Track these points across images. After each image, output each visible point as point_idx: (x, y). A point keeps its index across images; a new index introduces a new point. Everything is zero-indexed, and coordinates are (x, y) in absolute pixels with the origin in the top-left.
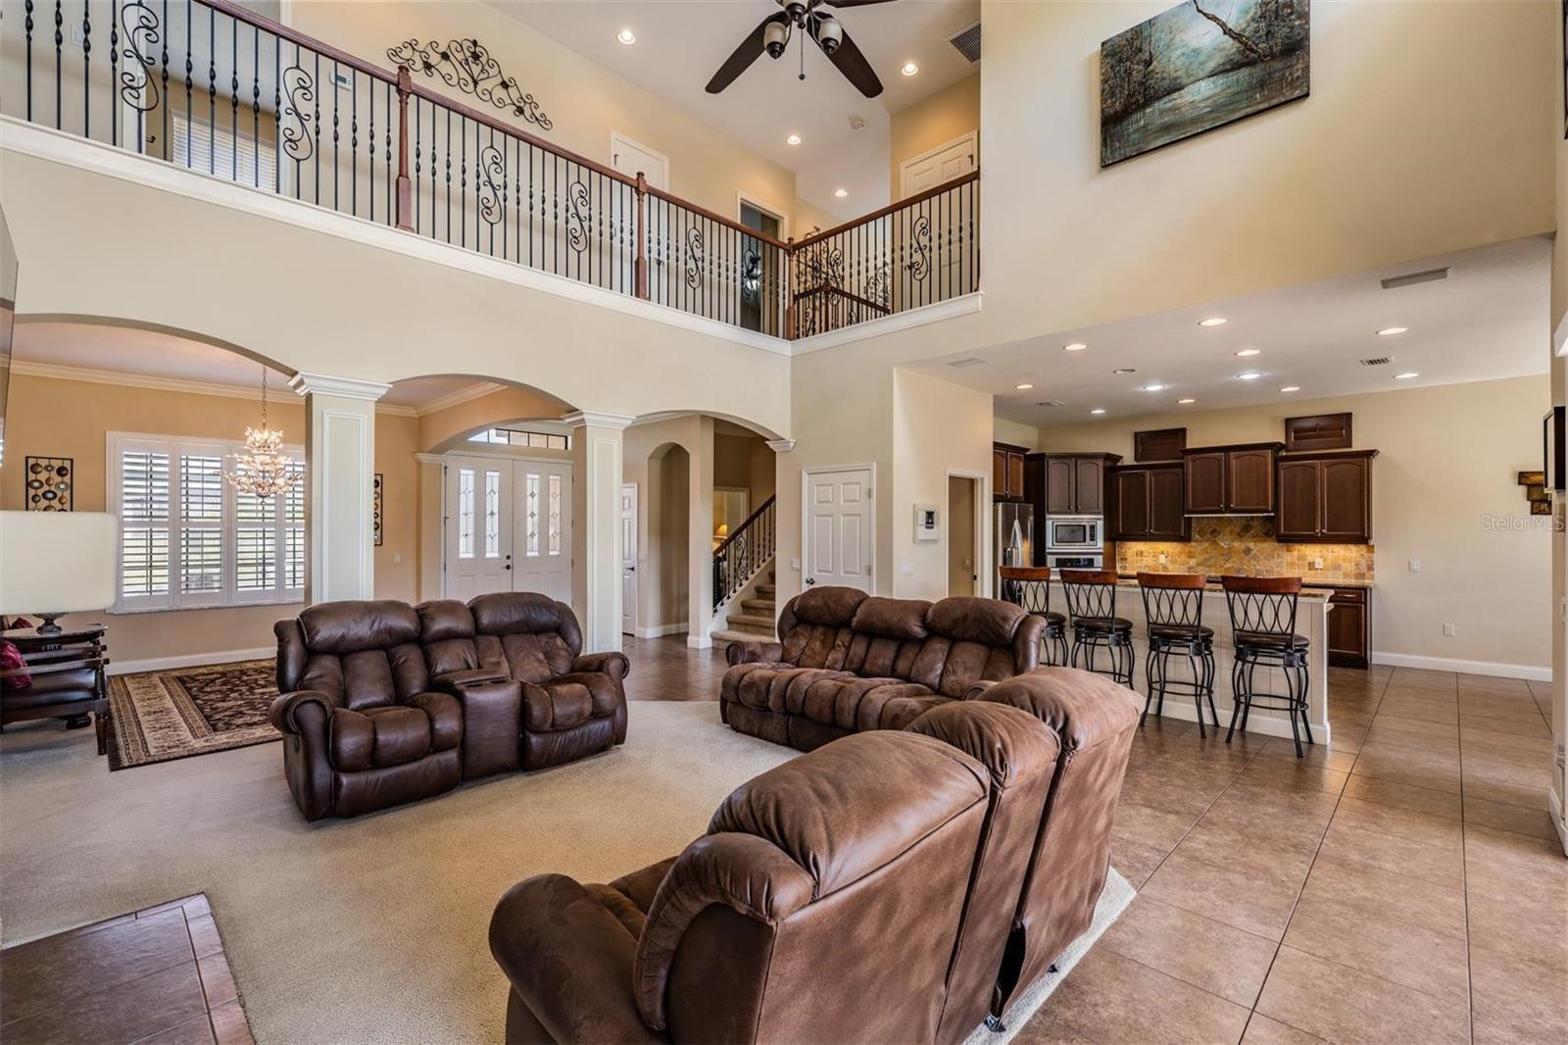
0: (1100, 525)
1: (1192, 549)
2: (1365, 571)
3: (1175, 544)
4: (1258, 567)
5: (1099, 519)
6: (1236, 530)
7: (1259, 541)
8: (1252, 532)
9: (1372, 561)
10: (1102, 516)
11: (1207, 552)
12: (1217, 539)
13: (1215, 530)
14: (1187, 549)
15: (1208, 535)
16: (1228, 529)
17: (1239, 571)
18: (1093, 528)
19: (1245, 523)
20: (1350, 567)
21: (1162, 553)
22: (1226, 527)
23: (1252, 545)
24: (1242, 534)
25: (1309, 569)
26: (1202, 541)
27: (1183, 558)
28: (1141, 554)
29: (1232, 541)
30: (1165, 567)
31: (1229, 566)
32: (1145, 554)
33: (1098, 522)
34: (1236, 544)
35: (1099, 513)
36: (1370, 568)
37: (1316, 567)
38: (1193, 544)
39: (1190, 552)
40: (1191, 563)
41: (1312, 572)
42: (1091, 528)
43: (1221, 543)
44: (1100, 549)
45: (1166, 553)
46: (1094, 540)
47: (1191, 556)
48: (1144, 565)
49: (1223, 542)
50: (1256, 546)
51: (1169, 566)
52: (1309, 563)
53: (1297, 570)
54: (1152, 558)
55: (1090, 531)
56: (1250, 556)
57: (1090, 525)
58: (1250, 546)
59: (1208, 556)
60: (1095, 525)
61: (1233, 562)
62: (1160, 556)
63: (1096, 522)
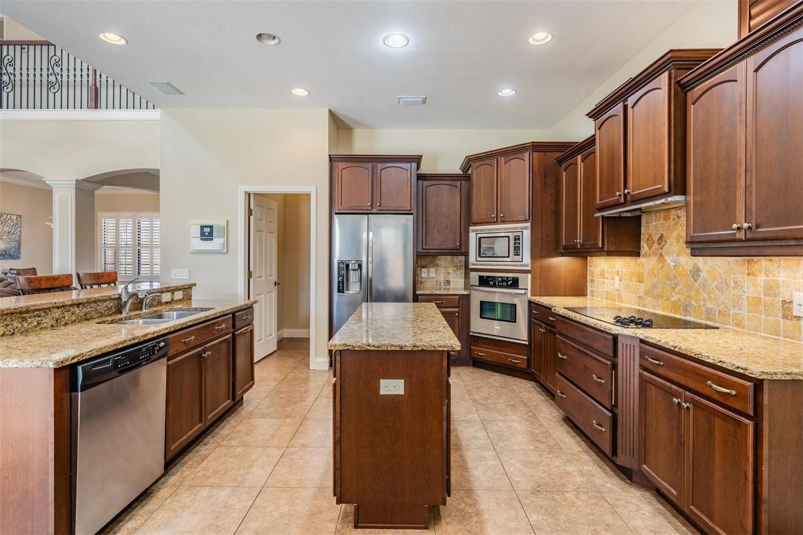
0: (527, 234)
1: (641, 269)
3: (627, 260)
4: (709, 305)
10: (529, 224)
11: (654, 274)
12: (663, 251)
13: (661, 237)
14: (636, 269)
15: (656, 246)
16: (675, 234)
18: (517, 239)
21: (618, 274)
23: (700, 261)
26: (649, 255)
27: (634, 282)
29: (679, 254)
30: (620, 295)
31: (675, 298)
32: (606, 275)
33: (524, 231)
34: (683, 260)
35: (525, 221)
38: (642, 260)
39: (639, 273)
40: (640, 290)
41: (789, 322)
42: (515, 240)
43: (666, 258)
44: (526, 266)
45: (620, 273)
46: (519, 255)
47: (641, 280)
48: (605, 290)
49: (669, 255)
50: (705, 263)
51: (624, 295)
52: (784, 302)
53: (763, 317)
54: (611, 281)
55: (515, 244)
56: (698, 281)
57: (515, 236)
58: (699, 264)
59: (656, 280)
60: (519, 236)
61: (679, 293)
62: (616, 277)
63: (522, 232)
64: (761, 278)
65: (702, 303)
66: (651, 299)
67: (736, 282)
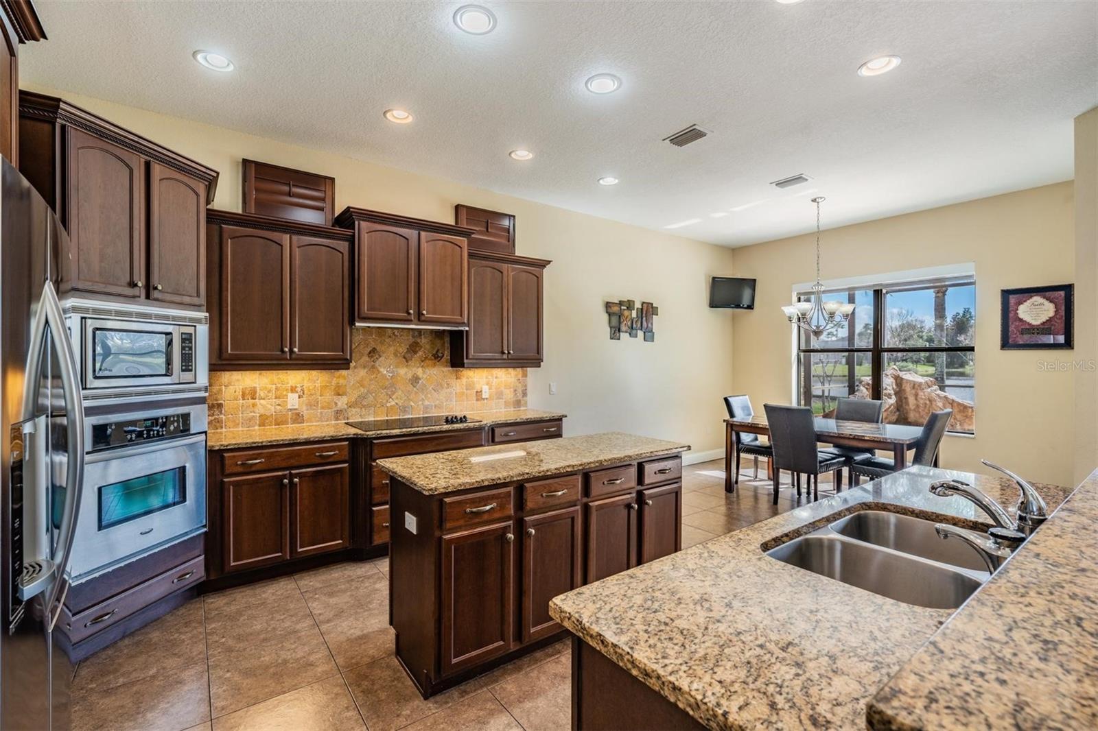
0: (203, 333)
1: (342, 381)
2: (520, 397)
3: (314, 373)
4: (427, 403)
5: (199, 321)
6: (401, 350)
7: (428, 366)
8: (420, 353)
9: (526, 386)
10: (204, 314)
11: (362, 386)
12: (377, 364)
13: (374, 350)
14: (334, 382)
15: (365, 358)
16: (392, 349)
17: (404, 409)
18: (187, 340)
19: (411, 340)
20: (509, 395)
21: (293, 390)
22: (390, 345)
23: (420, 372)
24: (408, 356)
25: (477, 400)
27: (328, 396)
28: (253, 394)
29: (397, 367)
30: (298, 414)
31: (393, 403)
32: (259, 394)
33: (198, 326)
34: (402, 371)
35: (200, 308)
36: (525, 394)
37: (483, 397)
39: (338, 386)
40: (339, 404)
41: (479, 402)
42: (183, 340)
43: (382, 370)
44: (198, 390)
45: (299, 389)
46: (191, 370)
47: (341, 393)
48: (258, 415)
49: (384, 368)
50: (424, 372)
51: (305, 412)
52: (477, 392)
53: (465, 403)
54: (274, 400)
55: (183, 348)
56: (417, 387)
57: (182, 333)
58: (418, 374)
59: (366, 391)
60: (191, 334)
61: (397, 398)
62: (290, 395)
63: (195, 326)
64: (464, 380)
65: (420, 403)
66: (358, 410)
67: (448, 384)
